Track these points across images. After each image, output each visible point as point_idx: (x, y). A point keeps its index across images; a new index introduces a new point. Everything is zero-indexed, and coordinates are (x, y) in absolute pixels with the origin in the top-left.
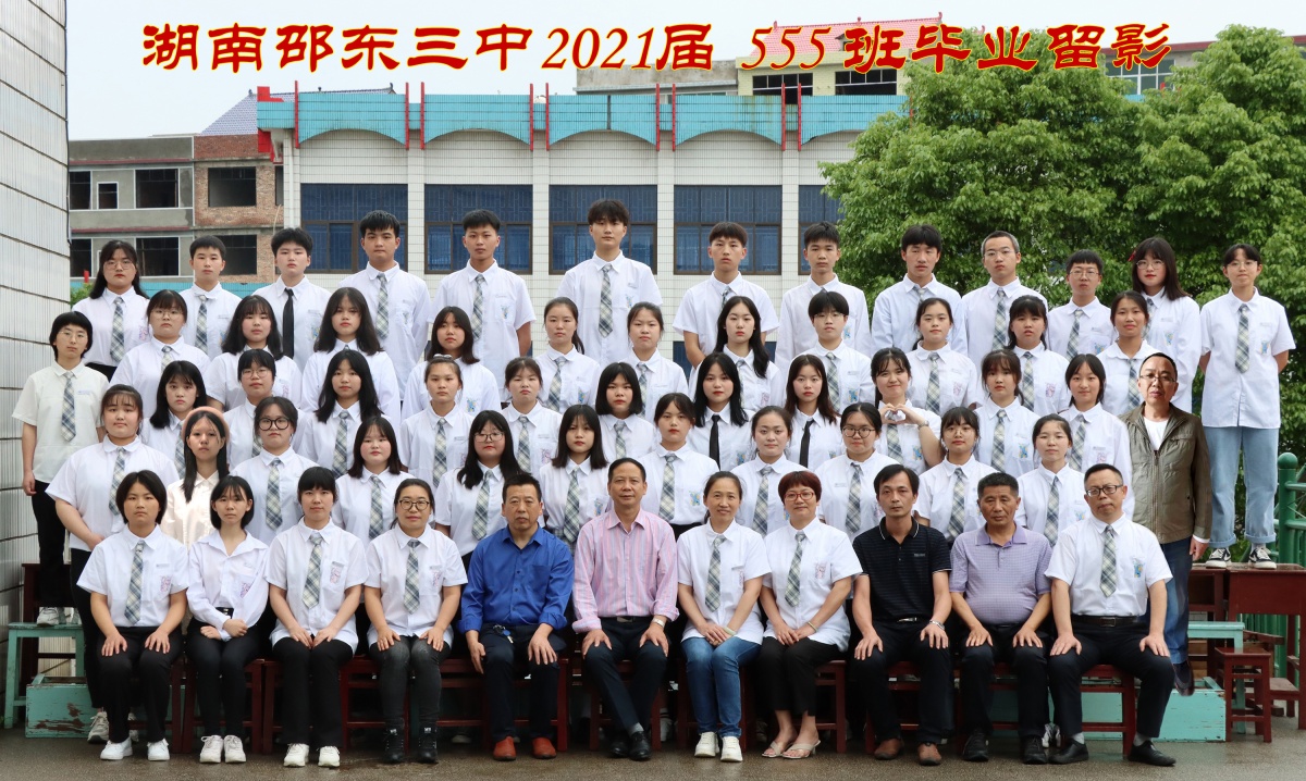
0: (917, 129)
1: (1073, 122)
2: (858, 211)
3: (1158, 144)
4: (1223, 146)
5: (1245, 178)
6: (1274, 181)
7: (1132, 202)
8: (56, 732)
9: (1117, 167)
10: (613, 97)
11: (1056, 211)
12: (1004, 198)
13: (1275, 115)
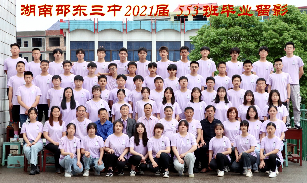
0: (212, 28)
1: (248, 27)
2: (198, 47)
3: (267, 32)
4: (282, 32)
5: (287, 39)
6: (294, 40)
7: (261, 45)
8: (14, 167)
9: (258, 37)
10: (142, 21)
11: (244, 47)
12: (232, 44)
13: (294, 25)
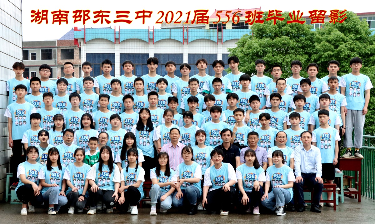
0: (254, 39)
1: (297, 37)
3: (320, 43)
4: (338, 43)
5: (344, 52)
6: (352, 53)
7: (313, 59)
9: (309, 49)
10: (171, 30)
12: (278, 57)
13: (352, 35)
